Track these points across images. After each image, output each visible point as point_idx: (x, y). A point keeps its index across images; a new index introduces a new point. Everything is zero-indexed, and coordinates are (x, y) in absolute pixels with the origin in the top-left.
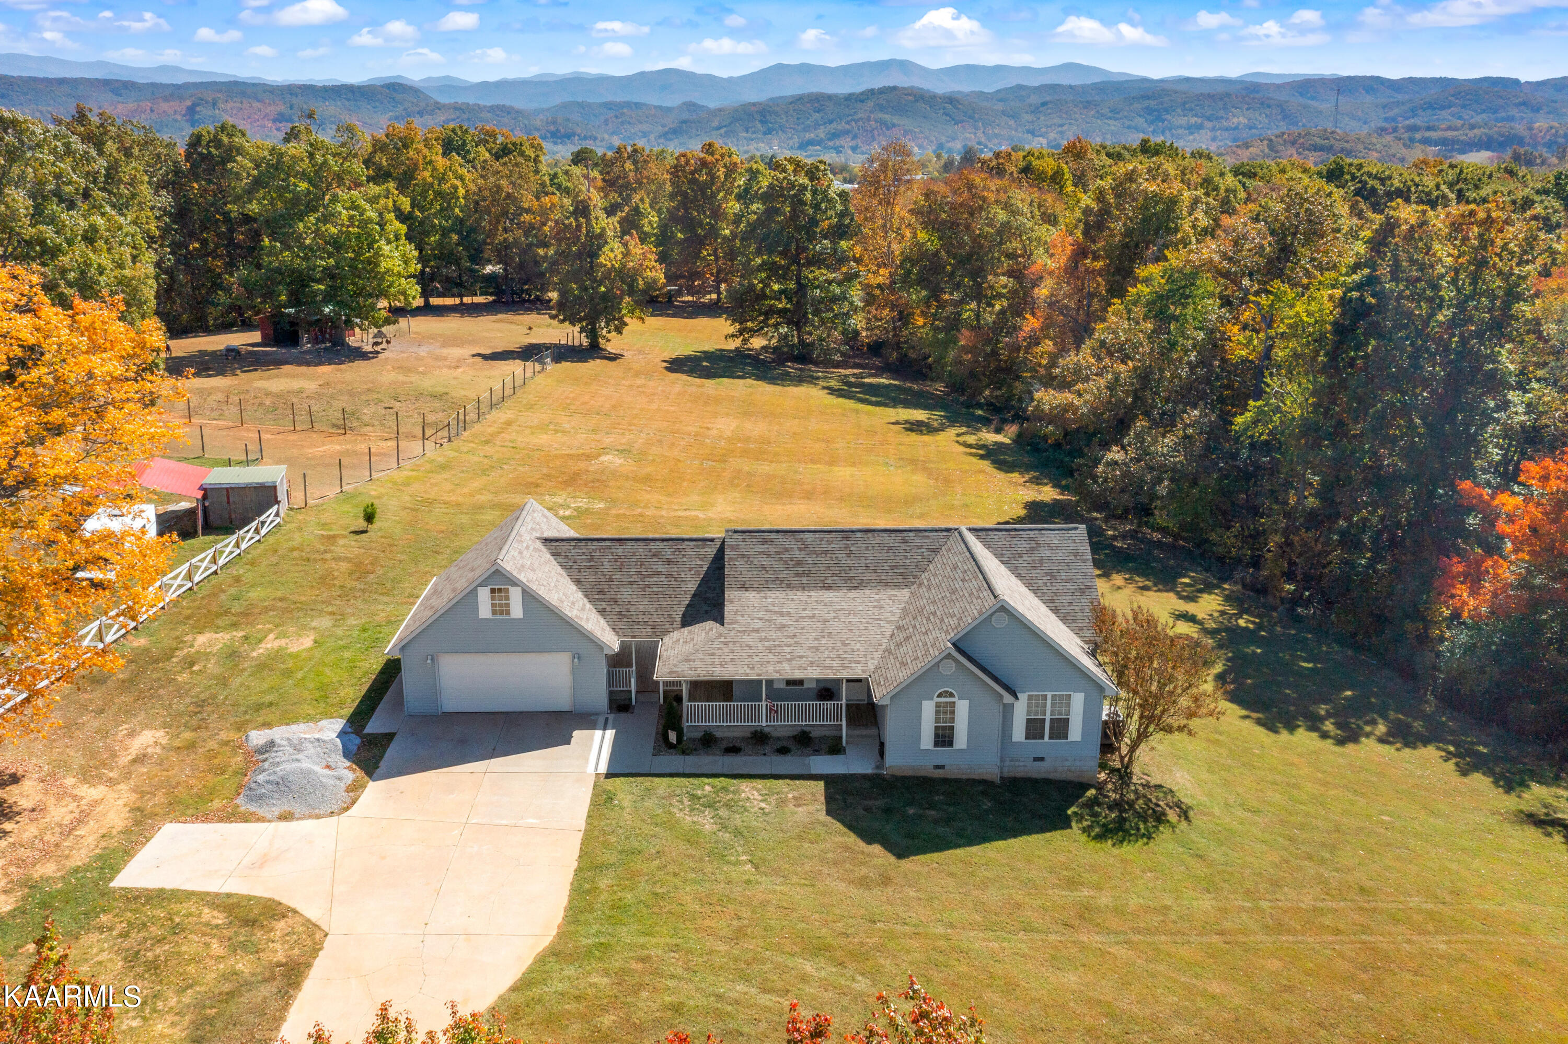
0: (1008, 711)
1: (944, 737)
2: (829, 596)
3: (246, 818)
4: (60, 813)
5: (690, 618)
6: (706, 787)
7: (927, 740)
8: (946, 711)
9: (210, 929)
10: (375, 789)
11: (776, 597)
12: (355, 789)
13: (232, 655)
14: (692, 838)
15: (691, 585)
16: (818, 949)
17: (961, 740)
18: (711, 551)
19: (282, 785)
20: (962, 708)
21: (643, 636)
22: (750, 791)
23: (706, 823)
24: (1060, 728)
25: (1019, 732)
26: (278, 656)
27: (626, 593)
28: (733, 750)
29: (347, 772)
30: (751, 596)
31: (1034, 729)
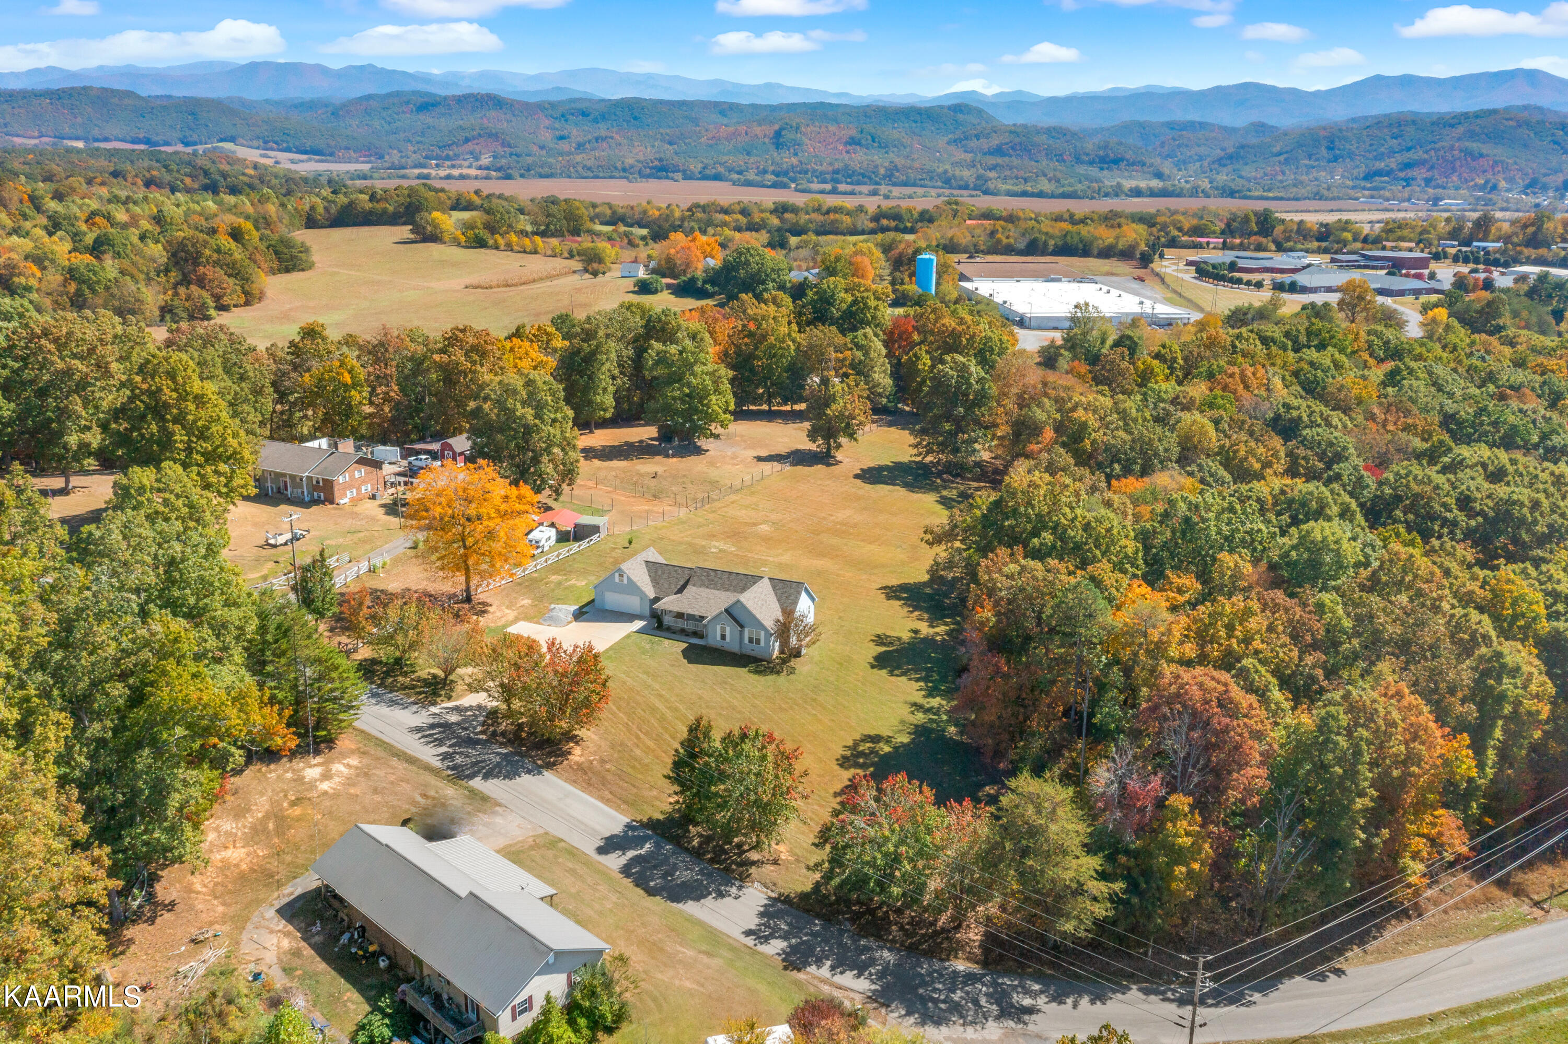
0: (741, 634)
1: (723, 637)
2: (716, 592)
3: (540, 623)
4: (499, 614)
5: (675, 592)
6: (657, 640)
7: (719, 637)
8: (723, 629)
10: (574, 624)
11: (700, 589)
12: (569, 623)
13: (560, 583)
15: (680, 582)
17: (728, 639)
19: (551, 618)
20: (728, 630)
21: (661, 595)
22: (667, 642)
23: (649, 646)
24: (756, 644)
25: (746, 640)
26: (572, 586)
27: (662, 582)
28: (672, 632)
29: (570, 617)
30: (694, 589)
31: (751, 641)
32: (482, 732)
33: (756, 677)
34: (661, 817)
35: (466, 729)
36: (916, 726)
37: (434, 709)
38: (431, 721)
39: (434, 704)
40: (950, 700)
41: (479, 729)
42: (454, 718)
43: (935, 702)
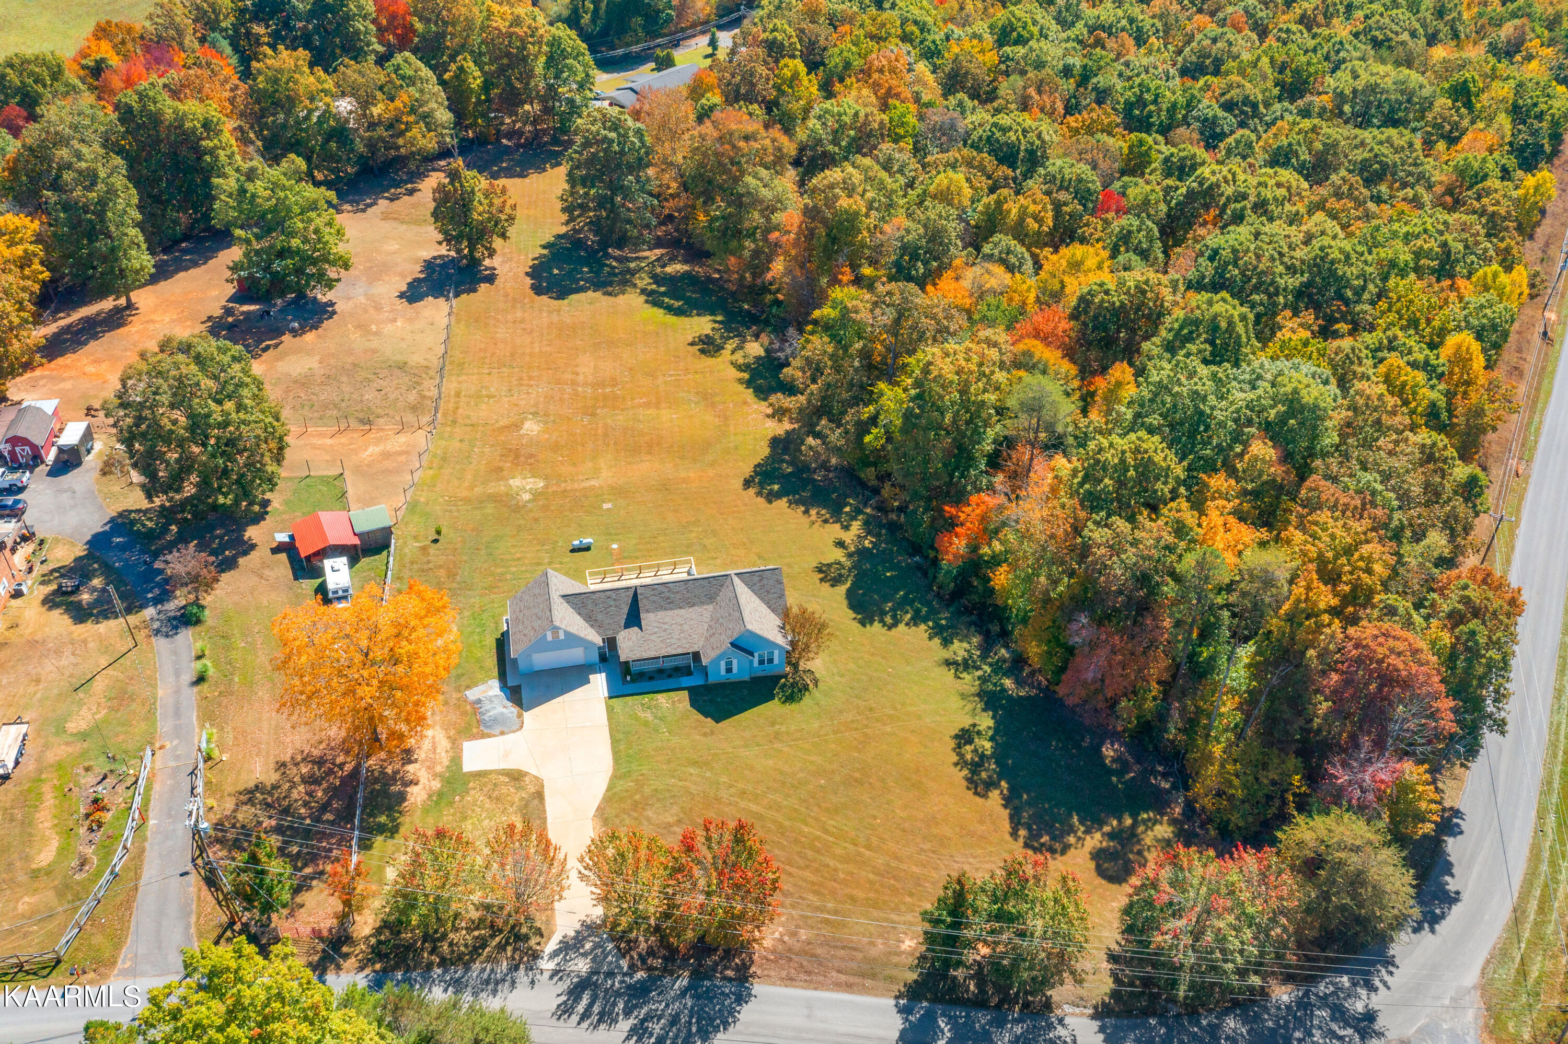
0: (751, 660)
1: (729, 670)
2: (682, 612)
3: (489, 736)
5: (627, 626)
6: (646, 699)
7: (723, 673)
8: (729, 663)
9: (506, 784)
10: (527, 715)
11: (661, 614)
12: (520, 716)
14: (646, 724)
15: (626, 610)
16: (694, 763)
17: (735, 670)
18: (631, 593)
19: (494, 719)
20: (735, 662)
21: (610, 634)
22: (662, 698)
23: (648, 716)
24: (771, 661)
25: (756, 665)
27: (600, 617)
28: (651, 678)
29: (513, 708)
30: (651, 616)
31: (761, 662)
32: (633, 968)
33: (794, 706)
34: (915, 976)
35: (610, 974)
36: (978, 695)
37: (547, 965)
38: (564, 986)
39: (536, 956)
40: (965, 638)
41: (624, 964)
42: (582, 966)
43: (959, 649)
